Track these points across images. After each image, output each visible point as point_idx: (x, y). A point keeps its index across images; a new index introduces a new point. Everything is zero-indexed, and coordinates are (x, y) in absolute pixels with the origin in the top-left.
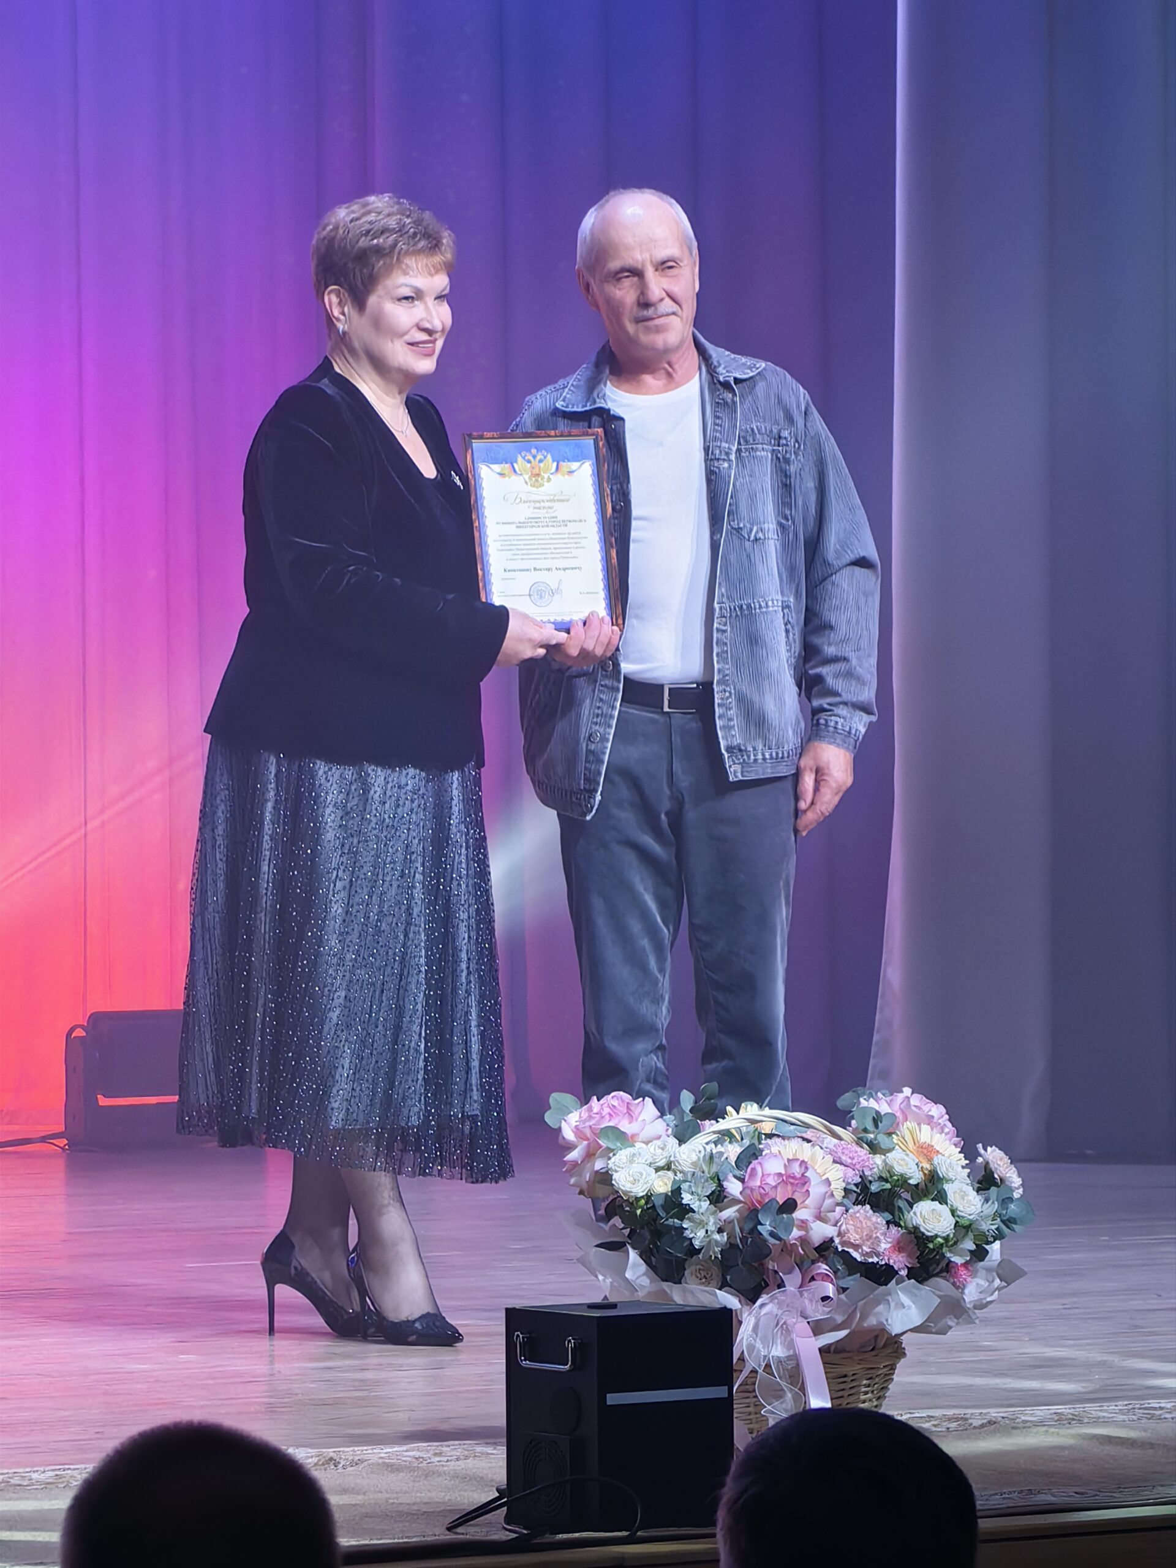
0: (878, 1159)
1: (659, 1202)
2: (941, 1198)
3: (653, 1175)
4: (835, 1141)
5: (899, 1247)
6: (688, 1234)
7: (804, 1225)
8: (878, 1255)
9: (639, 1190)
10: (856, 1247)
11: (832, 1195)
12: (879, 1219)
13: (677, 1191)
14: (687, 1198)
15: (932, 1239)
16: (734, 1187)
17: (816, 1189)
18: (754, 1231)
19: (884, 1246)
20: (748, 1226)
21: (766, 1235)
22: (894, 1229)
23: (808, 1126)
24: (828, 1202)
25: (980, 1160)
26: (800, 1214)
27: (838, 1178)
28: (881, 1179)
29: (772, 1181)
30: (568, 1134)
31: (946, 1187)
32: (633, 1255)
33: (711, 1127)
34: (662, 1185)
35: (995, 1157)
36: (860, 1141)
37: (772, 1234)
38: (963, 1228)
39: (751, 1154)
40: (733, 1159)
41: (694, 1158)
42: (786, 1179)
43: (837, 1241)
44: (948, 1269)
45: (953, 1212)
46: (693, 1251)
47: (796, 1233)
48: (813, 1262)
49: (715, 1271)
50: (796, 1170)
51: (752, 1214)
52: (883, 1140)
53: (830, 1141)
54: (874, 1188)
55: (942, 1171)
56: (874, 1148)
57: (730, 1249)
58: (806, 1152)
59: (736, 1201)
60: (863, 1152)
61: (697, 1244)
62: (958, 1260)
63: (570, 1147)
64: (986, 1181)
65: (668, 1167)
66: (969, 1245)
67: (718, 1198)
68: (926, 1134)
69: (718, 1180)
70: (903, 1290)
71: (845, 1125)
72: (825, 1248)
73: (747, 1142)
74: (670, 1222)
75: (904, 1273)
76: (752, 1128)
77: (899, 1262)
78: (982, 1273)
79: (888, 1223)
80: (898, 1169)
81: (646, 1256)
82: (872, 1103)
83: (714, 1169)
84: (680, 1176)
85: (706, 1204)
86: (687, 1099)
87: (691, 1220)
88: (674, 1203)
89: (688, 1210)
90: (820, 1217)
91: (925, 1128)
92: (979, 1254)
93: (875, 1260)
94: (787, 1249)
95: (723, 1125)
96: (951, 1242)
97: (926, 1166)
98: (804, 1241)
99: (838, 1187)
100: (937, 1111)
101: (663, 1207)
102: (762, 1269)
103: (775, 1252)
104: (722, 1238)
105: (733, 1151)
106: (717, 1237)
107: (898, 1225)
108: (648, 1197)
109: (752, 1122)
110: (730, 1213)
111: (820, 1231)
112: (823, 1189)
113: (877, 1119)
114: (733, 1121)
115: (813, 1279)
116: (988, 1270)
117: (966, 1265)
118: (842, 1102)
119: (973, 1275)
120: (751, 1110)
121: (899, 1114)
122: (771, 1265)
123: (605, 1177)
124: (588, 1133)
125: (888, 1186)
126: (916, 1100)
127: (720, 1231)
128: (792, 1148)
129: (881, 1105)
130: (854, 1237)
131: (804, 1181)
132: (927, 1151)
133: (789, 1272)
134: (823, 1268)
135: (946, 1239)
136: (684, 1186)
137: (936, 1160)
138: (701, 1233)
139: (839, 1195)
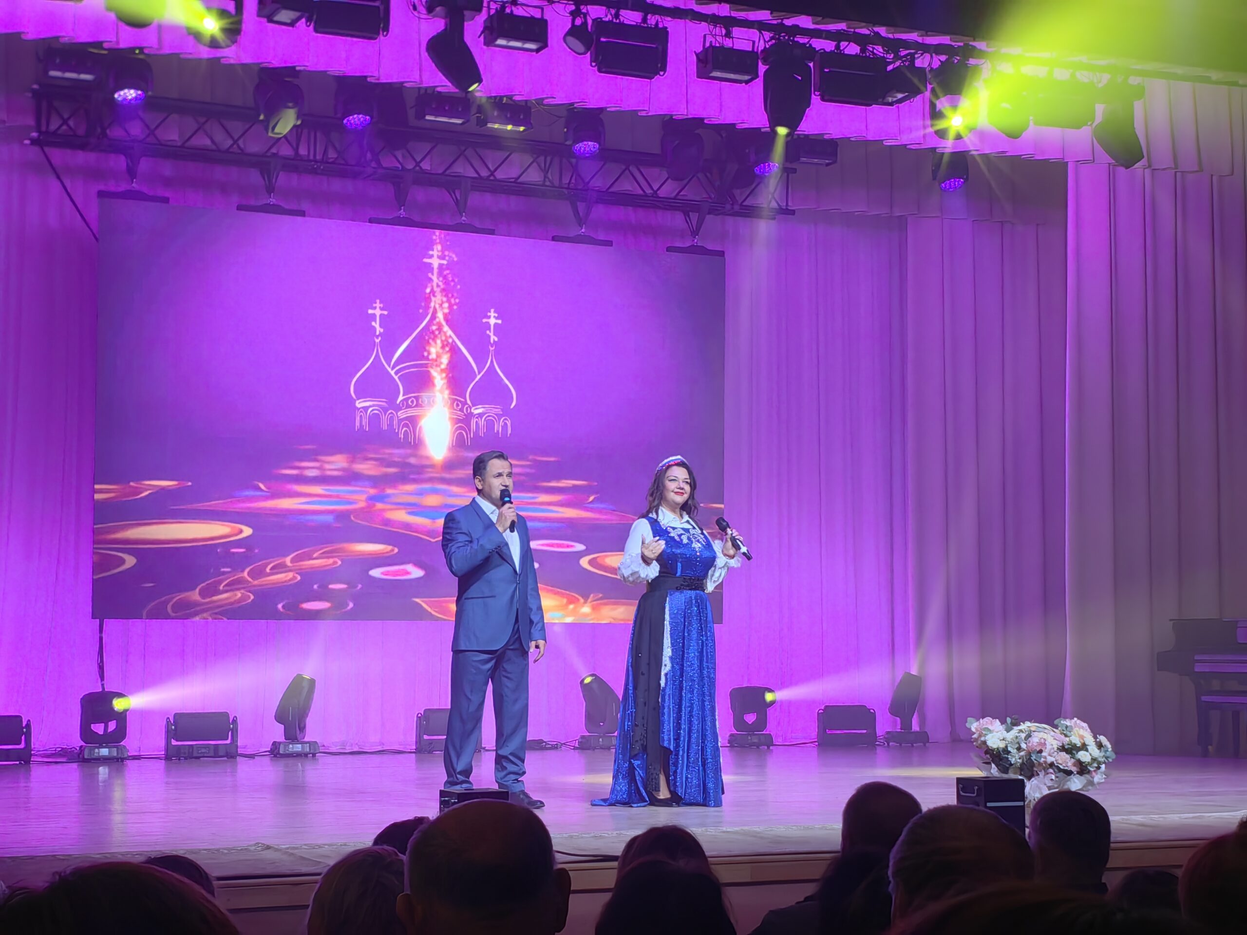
0: (1067, 739)
1: (1001, 750)
2: (1087, 750)
3: (999, 742)
4: (1054, 733)
5: (1074, 765)
6: (1010, 759)
7: (1045, 758)
8: (1067, 766)
9: (995, 746)
10: (1061, 764)
11: (1053, 749)
12: (1068, 756)
13: (1006, 747)
14: (1009, 749)
15: (1084, 763)
16: (1024, 746)
17: (1049, 747)
18: (1030, 759)
19: (1070, 764)
20: (1028, 757)
21: (1034, 760)
22: (1072, 760)
23: (1045, 728)
24: (1052, 751)
25: (1098, 740)
26: (1044, 754)
27: (1056, 744)
28: (1068, 744)
29: (1035, 744)
30: (973, 730)
31: (1088, 747)
32: (993, 765)
33: (1016, 728)
34: (1002, 745)
35: (1103, 739)
36: (1061, 734)
37: (1035, 760)
38: (1094, 760)
39: (1029, 736)
40: (1023, 738)
41: (1011, 737)
42: (1040, 744)
43: (1055, 762)
44: (1089, 772)
45: (1091, 755)
46: (1011, 765)
47: (1043, 759)
48: (1048, 769)
49: (1018, 771)
50: (1043, 741)
51: (1029, 754)
52: (1068, 733)
53: (1052, 733)
54: (1066, 747)
55: (1087, 743)
56: (1066, 736)
57: (1023, 764)
58: (1045, 736)
59: (1024, 750)
60: (1063, 736)
61: (1012, 762)
62: (1091, 769)
63: (974, 733)
64: (1100, 746)
65: (1003, 740)
66: (1095, 765)
67: (1019, 749)
68: (1082, 732)
69: (1018, 743)
70: (1075, 778)
71: (1057, 729)
72: (1052, 765)
73: (1027, 733)
74: (1004, 756)
75: (1075, 773)
76: (1029, 729)
77: (1074, 769)
78: (1099, 773)
79: (1071, 758)
80: (1073, 741)
81: (997, 766)
82: (1065, 722)
83: (1018, 740)
84: (1007, 742)
85: (1015, 750)
86: (1009, 720)
87: (1011, 755)
88: (1006, 751)
89: (1010, 752)
90: (1050, 755)
91: (1081, 730)
92: (1099, 768)
93: (1066, 768)
94: (1040, 764)
95: (1019, 728)
96: (1090, 764)
97: (1082, 741)
98: (1045, 762)
99: (1055, 747)
100: (1085, 725)
101: (1002, 751)
102: (1033, 771)
103: (1036, 765)
104: (1020, 761)
105: (1023, 735)
106: (1019, 760)
107: (1073, 758)
108: (998, 749)
109: (1029, 727)
110: (1022, 753)
111: (1050, 759)
112: (1051, 747)
113: (1067, 727)
114: (1023, 726)
115: (1048, 774)
116: (1101, 773)
117: (1095, 771)
118: (1056, 722)
119: (1097, 774)
120: (1028, 724)
121: (1073, 726)
122: (1035, 769)
123: (985, 743)
124: (979, 729)
125: (1070, 746)
126: (1079, 722)
127: (1020, 759)
128: (1041, 735)
129: (1068, 722)
130: (1060, 762)
131: (1045, 744)
132: (1082, 737)
133: (1040, 771)
134: (1051, 770)
135: (1089, 762)
136: (1009, 745)
137: (1085, 739)
138: (1014, 759)
139: (1056, 749)
